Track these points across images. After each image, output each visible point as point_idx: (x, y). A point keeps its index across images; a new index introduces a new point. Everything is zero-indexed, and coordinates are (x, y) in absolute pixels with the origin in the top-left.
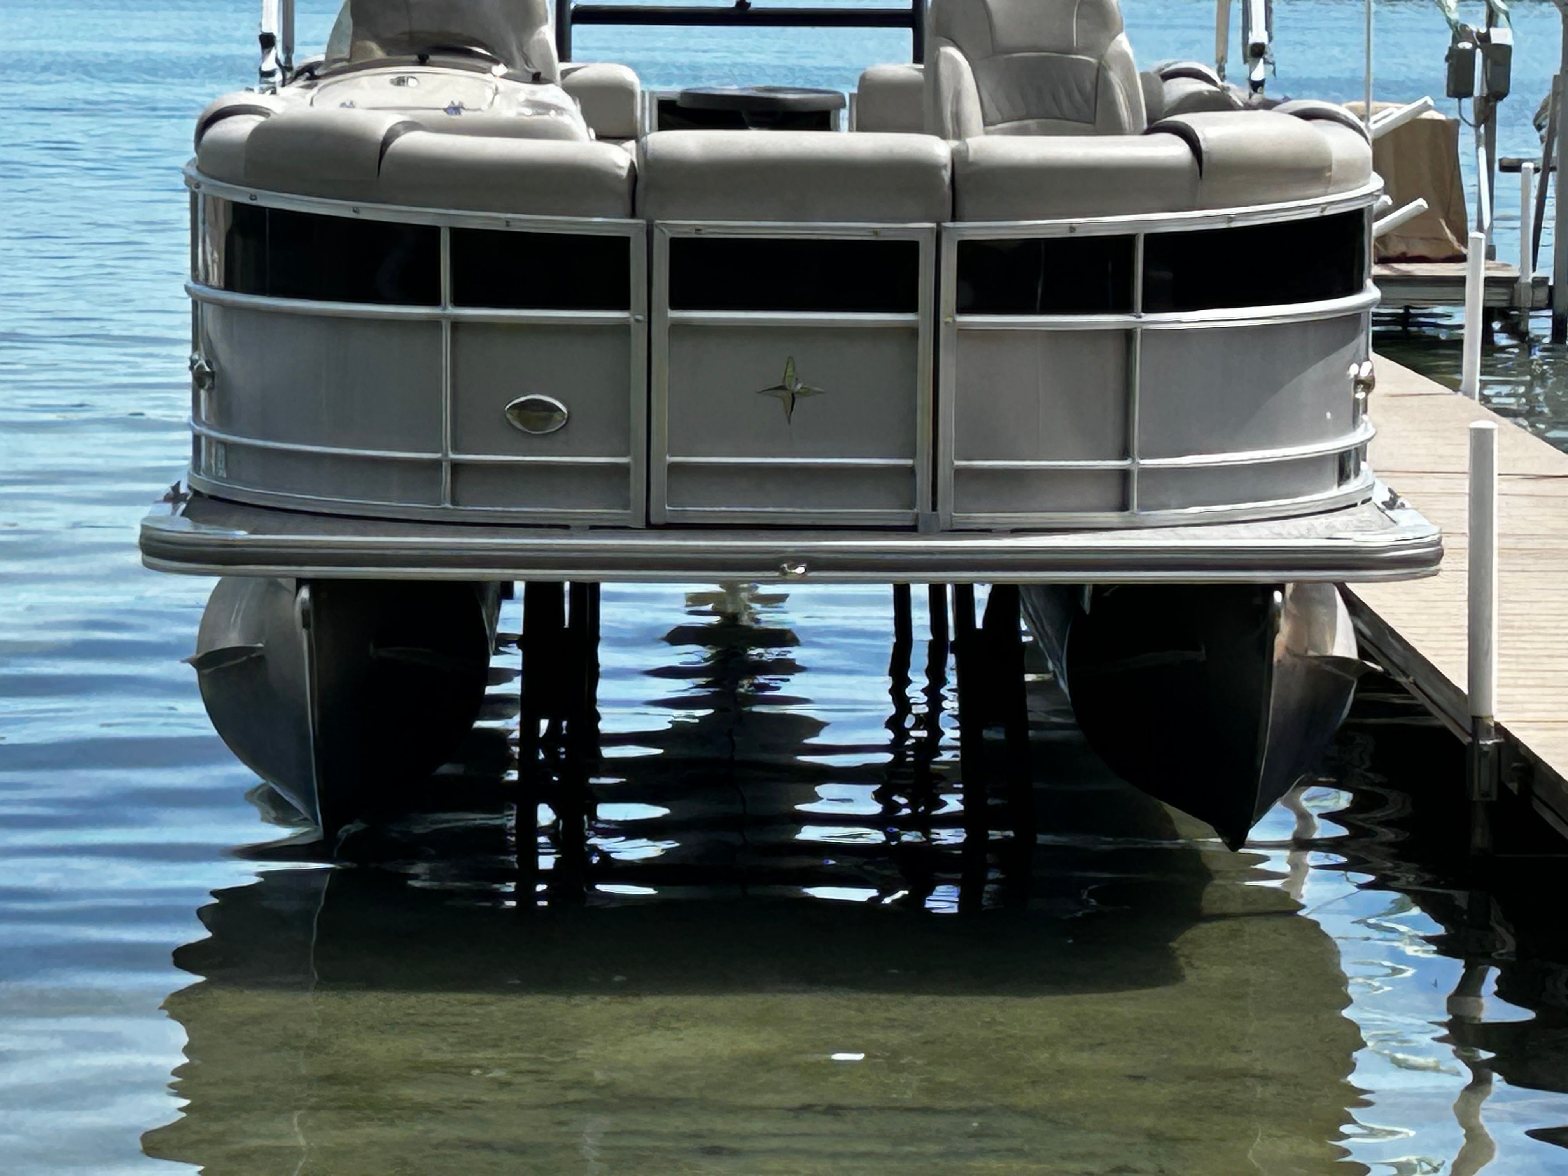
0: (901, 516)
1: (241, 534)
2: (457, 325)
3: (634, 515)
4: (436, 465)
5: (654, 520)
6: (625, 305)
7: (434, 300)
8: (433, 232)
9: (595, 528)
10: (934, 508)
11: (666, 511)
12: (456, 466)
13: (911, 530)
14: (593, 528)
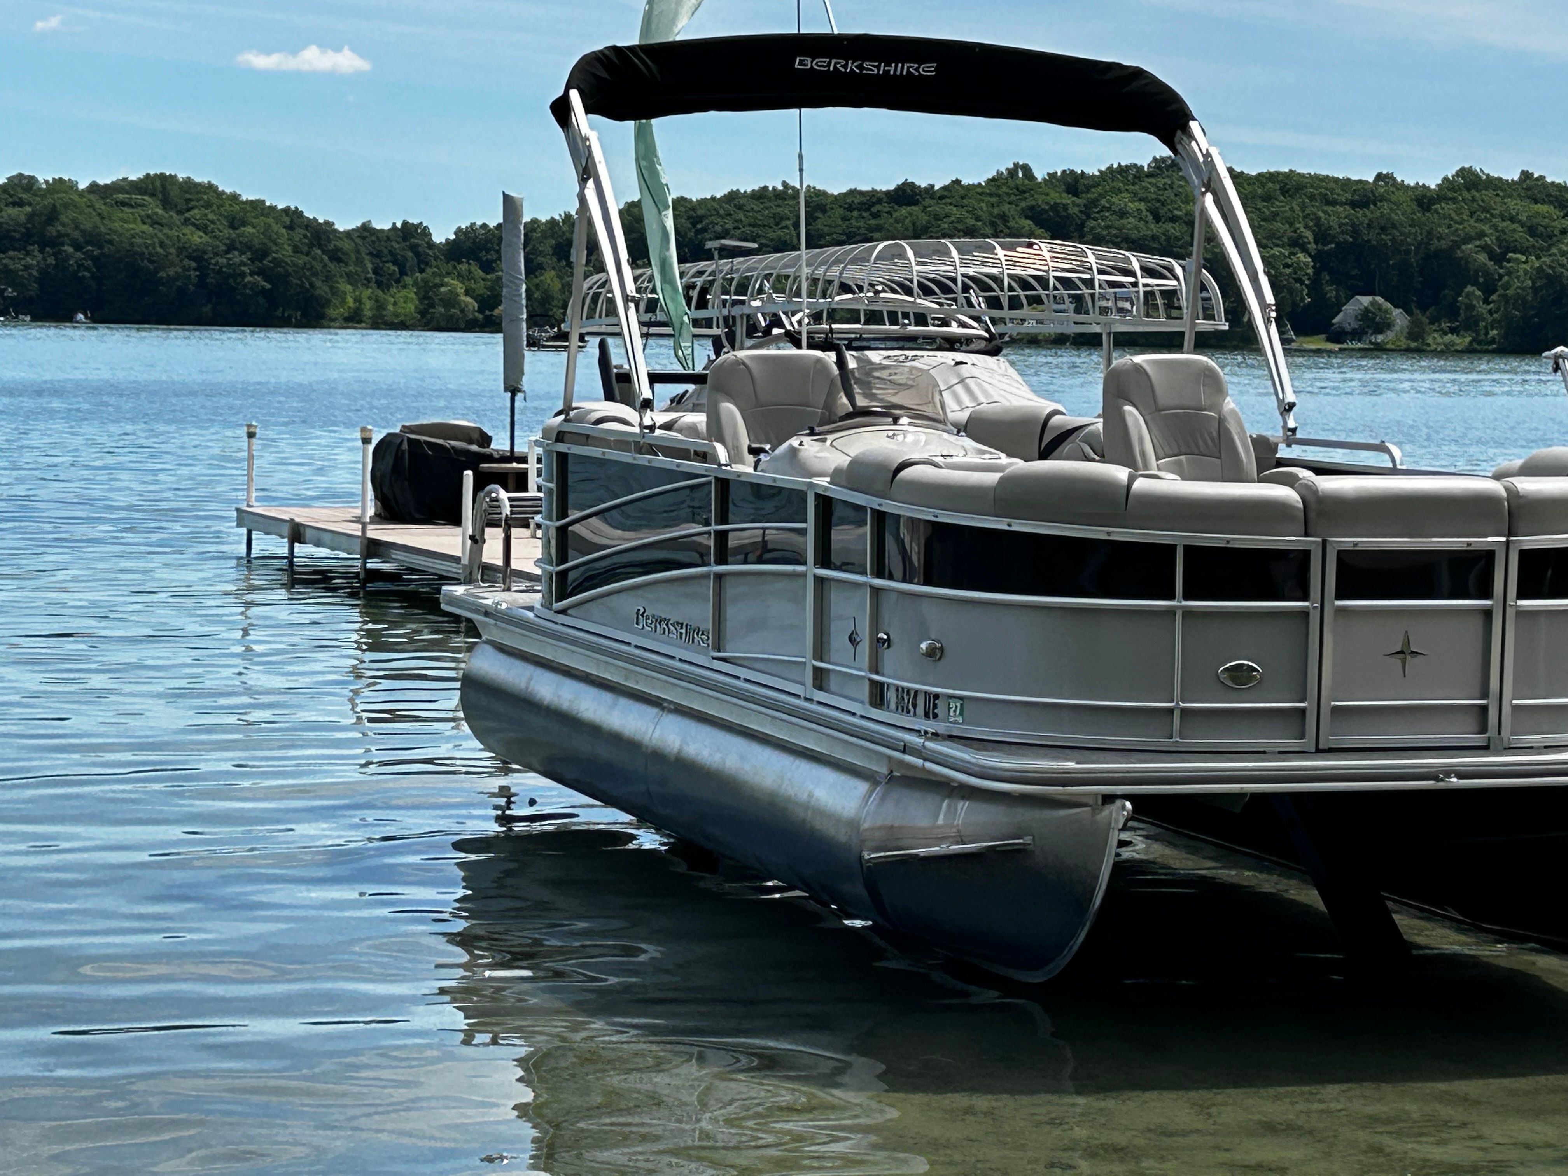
0: (1478, 739)
1: (1071, 765)
2: (1188, 614)
3: (1309, 742)
4: (1171, 711)
5: (1321, 746)
6: (1305, 598)
7: (1172, 597)
8: (1171, 549)
9: (1284, 754)
10: (1499, 733)
11: (1330, 739)
12: (1184, 711)
13: (1485, 749)
14: (1280, 752)
